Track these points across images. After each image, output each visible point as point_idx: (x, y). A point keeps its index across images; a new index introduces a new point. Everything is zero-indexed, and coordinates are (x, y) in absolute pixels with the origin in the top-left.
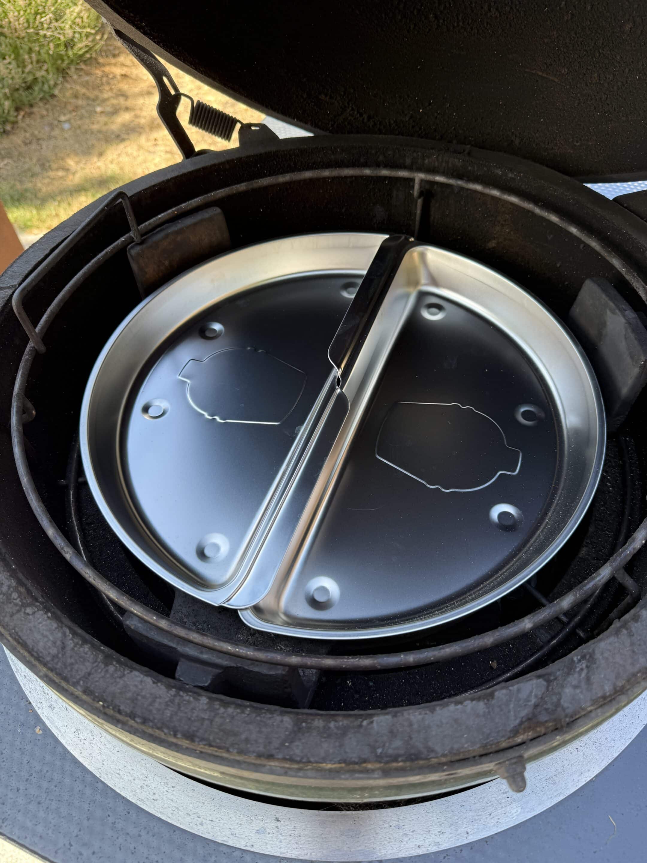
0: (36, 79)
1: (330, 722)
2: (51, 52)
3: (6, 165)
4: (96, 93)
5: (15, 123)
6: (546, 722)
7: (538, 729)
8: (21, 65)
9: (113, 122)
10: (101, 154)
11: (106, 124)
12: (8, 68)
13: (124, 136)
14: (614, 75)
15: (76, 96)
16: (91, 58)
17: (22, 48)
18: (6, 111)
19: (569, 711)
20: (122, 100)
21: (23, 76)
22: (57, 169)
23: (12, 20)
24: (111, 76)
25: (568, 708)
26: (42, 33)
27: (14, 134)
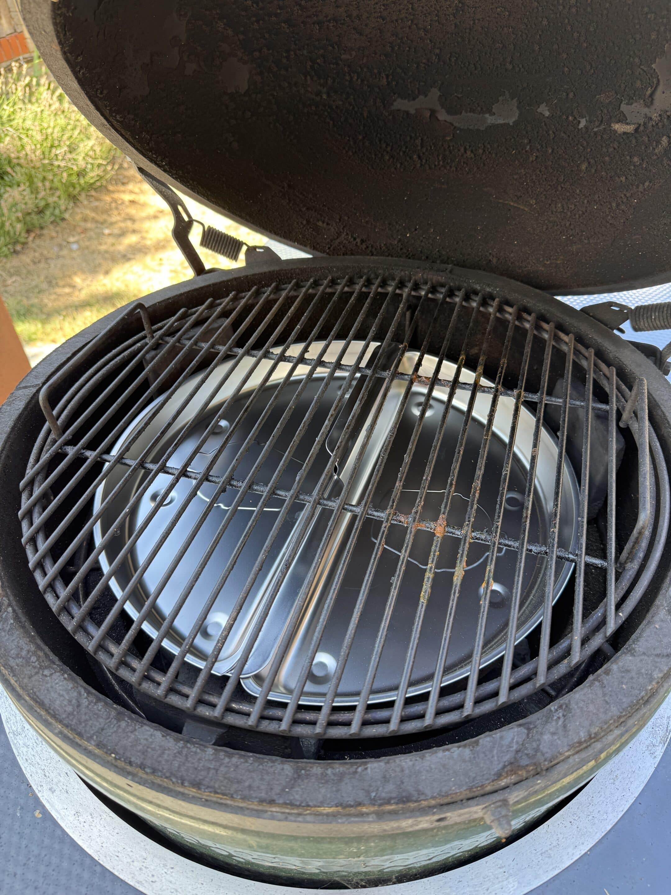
0: (47, 205)
1: (327, 769)
2: (64, 181)
3: (14, 282)
4: (105, 217)
5: (24, 244)
6: (527, 765)
7: (520, 773)
8: (35, 192)
9: (120, 244)
10: (107, 273)
11: (113, 245)
12: (21, 194)
13: (129, 256)
14: (575, 205)
15: (85, 220)
16: (101, 186)
17: (36, 177)
18: (18, 233)
19: (548, 756)
20: (129, 224)
21: (37, 201)
22: (64, 286)
23: (29, 153)
24: (119, 202)
25: (547, 753)
26: (56, 163)
27: (24, 254)
